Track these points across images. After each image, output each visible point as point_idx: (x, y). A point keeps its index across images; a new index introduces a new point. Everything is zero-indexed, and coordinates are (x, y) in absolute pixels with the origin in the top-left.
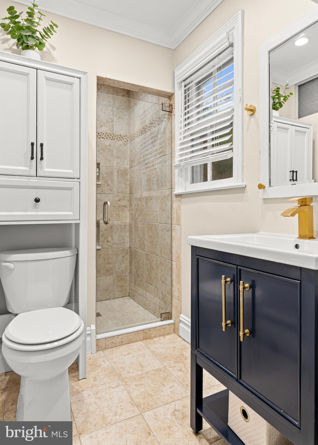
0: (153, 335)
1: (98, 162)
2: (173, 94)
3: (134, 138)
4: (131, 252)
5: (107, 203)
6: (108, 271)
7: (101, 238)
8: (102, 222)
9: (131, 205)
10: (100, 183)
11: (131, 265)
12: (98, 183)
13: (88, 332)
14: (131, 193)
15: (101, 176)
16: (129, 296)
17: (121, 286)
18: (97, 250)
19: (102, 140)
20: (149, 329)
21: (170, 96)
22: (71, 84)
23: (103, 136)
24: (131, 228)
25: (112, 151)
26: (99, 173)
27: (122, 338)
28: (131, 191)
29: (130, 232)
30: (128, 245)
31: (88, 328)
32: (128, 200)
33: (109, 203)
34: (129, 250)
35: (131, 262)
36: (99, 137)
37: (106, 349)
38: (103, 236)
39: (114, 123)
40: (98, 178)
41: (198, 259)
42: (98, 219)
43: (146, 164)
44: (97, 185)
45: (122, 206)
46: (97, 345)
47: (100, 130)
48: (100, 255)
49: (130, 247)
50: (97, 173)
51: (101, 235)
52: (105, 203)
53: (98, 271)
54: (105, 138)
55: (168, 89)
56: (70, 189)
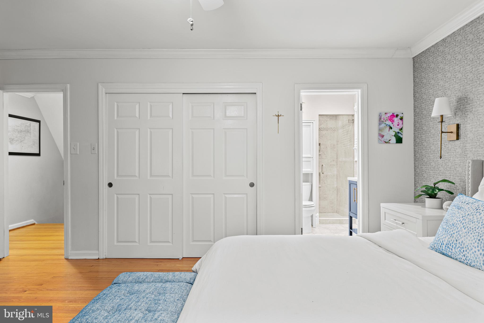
0: (344, 223)
1: (319, 143)
2: (354, 115)
3: (338, 129)
4: (337, 189)
5: (323, 165)
6: (325, 198)
7: (321, 181)
8: (321, 173)
9: (337, 164)
10: (320, 153)
11: (337, 196)
12: (319, 153)
13: (316, 216)
14: (337, 158)
15: (321, 150)
16: (336, 212)
17: (332, 207)
18: (319, 187)
19: (321, 131)
20: (342, 220)
21: (353, 115)
22: (310, 125)
23: (322, 130)
24: (337, 177)
25: (327, 136)
26: (320, 148)
27: (330, 221)
28: (337, 157)
29: (337, 178)
30: (336, 186)
31: (316, 214)
32: (336, 162)
33: (324, 165)
34: (336, 188)
35: (337, 194)
36: (320, 130)
37: (323, 224)
38: (322, 180)
39: (328, 122)
40: (319, 151)
41: (350, 184)
42: (320, 172)
43: (344, 144)
44: (319, 154)
45: (332, 165)
46: (319, 221)
47: (321, 127)
48: (321, 190)
49: (337, 187)
50: (319, 148)
51: (321, 180)
52: (322, 165)
53: (320, 198)
54: (323, 130)
55: (352, 113)
56: (310, 161)
